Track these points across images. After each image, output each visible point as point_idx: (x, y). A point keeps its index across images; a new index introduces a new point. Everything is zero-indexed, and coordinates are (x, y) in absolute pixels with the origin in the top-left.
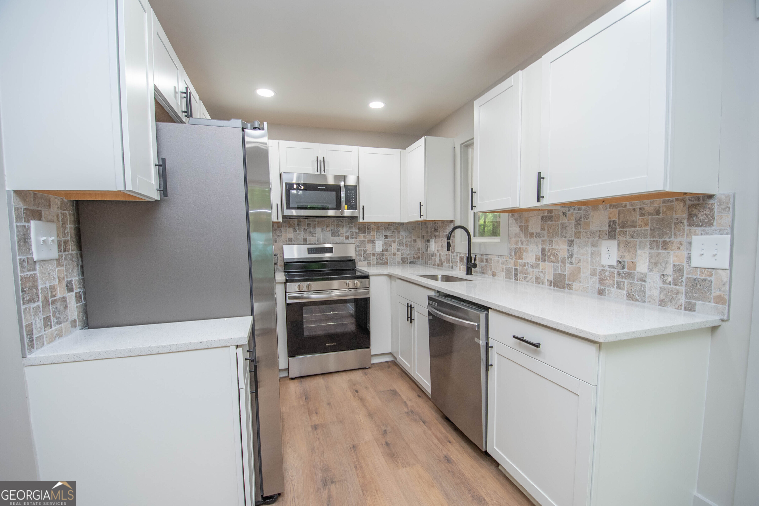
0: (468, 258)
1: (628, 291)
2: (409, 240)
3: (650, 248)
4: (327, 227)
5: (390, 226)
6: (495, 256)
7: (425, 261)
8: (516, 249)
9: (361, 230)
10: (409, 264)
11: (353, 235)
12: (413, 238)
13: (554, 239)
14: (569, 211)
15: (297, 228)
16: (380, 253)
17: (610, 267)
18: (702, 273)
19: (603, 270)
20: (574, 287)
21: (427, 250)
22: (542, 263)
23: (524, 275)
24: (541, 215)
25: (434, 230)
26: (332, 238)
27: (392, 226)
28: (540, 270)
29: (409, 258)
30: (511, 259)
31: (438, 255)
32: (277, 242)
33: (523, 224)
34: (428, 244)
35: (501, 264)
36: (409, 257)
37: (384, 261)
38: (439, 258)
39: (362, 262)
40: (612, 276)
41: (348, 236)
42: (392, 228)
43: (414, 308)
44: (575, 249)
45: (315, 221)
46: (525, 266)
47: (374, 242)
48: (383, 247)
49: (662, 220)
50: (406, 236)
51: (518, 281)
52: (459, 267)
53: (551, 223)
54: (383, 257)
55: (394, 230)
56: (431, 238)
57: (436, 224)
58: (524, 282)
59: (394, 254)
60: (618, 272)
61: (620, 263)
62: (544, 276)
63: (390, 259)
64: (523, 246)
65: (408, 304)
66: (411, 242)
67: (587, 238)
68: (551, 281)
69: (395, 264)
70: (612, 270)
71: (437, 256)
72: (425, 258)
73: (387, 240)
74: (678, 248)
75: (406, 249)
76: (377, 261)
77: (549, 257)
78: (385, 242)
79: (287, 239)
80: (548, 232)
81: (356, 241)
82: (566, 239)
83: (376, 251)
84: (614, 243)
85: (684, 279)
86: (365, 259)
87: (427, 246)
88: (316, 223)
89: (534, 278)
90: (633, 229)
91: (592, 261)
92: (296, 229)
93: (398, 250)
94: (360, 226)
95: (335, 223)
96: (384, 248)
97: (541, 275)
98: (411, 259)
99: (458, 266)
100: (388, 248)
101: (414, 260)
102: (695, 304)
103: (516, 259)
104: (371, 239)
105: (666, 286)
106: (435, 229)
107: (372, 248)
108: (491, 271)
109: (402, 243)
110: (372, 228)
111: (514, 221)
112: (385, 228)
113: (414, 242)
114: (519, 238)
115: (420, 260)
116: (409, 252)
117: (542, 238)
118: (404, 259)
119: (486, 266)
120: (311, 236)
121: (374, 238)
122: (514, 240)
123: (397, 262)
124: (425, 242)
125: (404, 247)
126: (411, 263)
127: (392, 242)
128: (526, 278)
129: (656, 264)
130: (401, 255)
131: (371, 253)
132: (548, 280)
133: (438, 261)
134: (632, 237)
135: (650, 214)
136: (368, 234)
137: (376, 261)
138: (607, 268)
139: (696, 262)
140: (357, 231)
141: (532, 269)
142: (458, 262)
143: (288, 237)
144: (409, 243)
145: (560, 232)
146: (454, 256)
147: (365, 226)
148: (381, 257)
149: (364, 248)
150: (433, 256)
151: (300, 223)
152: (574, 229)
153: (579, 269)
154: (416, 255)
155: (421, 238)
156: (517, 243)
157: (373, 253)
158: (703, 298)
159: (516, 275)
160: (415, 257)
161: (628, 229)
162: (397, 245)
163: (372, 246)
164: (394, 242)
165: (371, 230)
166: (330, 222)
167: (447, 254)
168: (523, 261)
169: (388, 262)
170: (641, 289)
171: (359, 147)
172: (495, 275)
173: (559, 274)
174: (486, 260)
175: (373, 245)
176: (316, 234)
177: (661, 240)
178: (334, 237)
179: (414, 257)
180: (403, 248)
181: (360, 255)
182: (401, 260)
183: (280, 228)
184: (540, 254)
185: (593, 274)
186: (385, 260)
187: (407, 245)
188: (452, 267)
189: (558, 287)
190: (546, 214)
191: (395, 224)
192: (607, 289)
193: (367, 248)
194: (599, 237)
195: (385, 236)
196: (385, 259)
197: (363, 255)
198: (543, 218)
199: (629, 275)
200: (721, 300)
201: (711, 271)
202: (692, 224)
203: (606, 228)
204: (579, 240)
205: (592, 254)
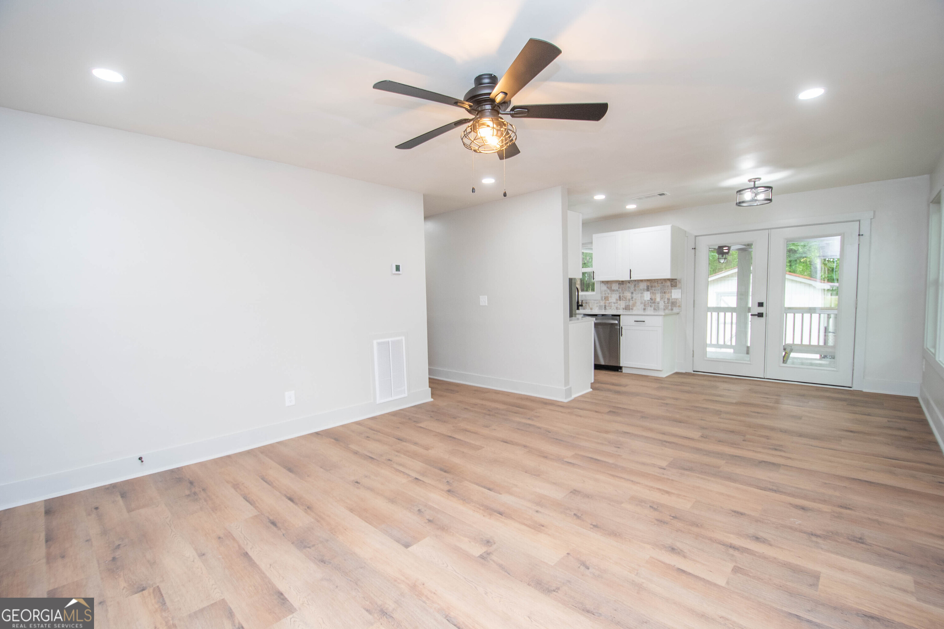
1: (654, 307)
3: (661, 294)
6: (592, 301)
8: (605, 296)
13: (625, 292)
14: (632, 281)
18: (674, 300)
20: (634, 309)
22: (619, 301)
28: (618, 304)
30: (602, 301)
33: (609, 287)
35: (596, 304)
40: (648, 303)
44: (634, 295)
46: (610, 303)
49: (664, 285)
51: (607, 310)
53: (623, 286)
60: (650, 302)
61: (651, 299)
64: (609, 295)
67: (639, 291)
70: (648, 301)
74: (668, 293)
77: (622, 299)
80: (622, 290)
82: (630, 292)
84: (649, 293)
85: (670, 302)
89: (615, 308)
90: (655, 288)
91: (641, 299)
97: (619, 306)
102: (673, 309)
103: (605, 301)
105: (665, 304)
108: (589, 307)
111: (604, 285)
114: (607, 292)
117: (619, 292)
119: (586, 305)
122: (603, 292)
128: (611, 308)
129: (662, 298)
132: (622, 308)
134: (655, 290)
135: (660, 284)
138: (646, 301)
139: (673, 297)
141: (614, 305)
145: (627, 290)
152: (633, 288)
153: (636, 302)
158: (675, 306)
159: (606, 307)
161: (653, 289)
168: (609, 301)
170: (658, 306)
172: (592, 309)
173: (627, 305)
174: (586, 303)
177: (663, 291)
184: (618, 298)
185: (642, 303)
189: (627, 310)
190: (620, 282)
192: (647, 307)
194: (643, 291)
198: (619, 284)
199: (654, 302)
200: (679, 306)
201: (677, 299)
202: (672, 287)
203: (646, 288)
204: (635, 292)
205: (641, 297)
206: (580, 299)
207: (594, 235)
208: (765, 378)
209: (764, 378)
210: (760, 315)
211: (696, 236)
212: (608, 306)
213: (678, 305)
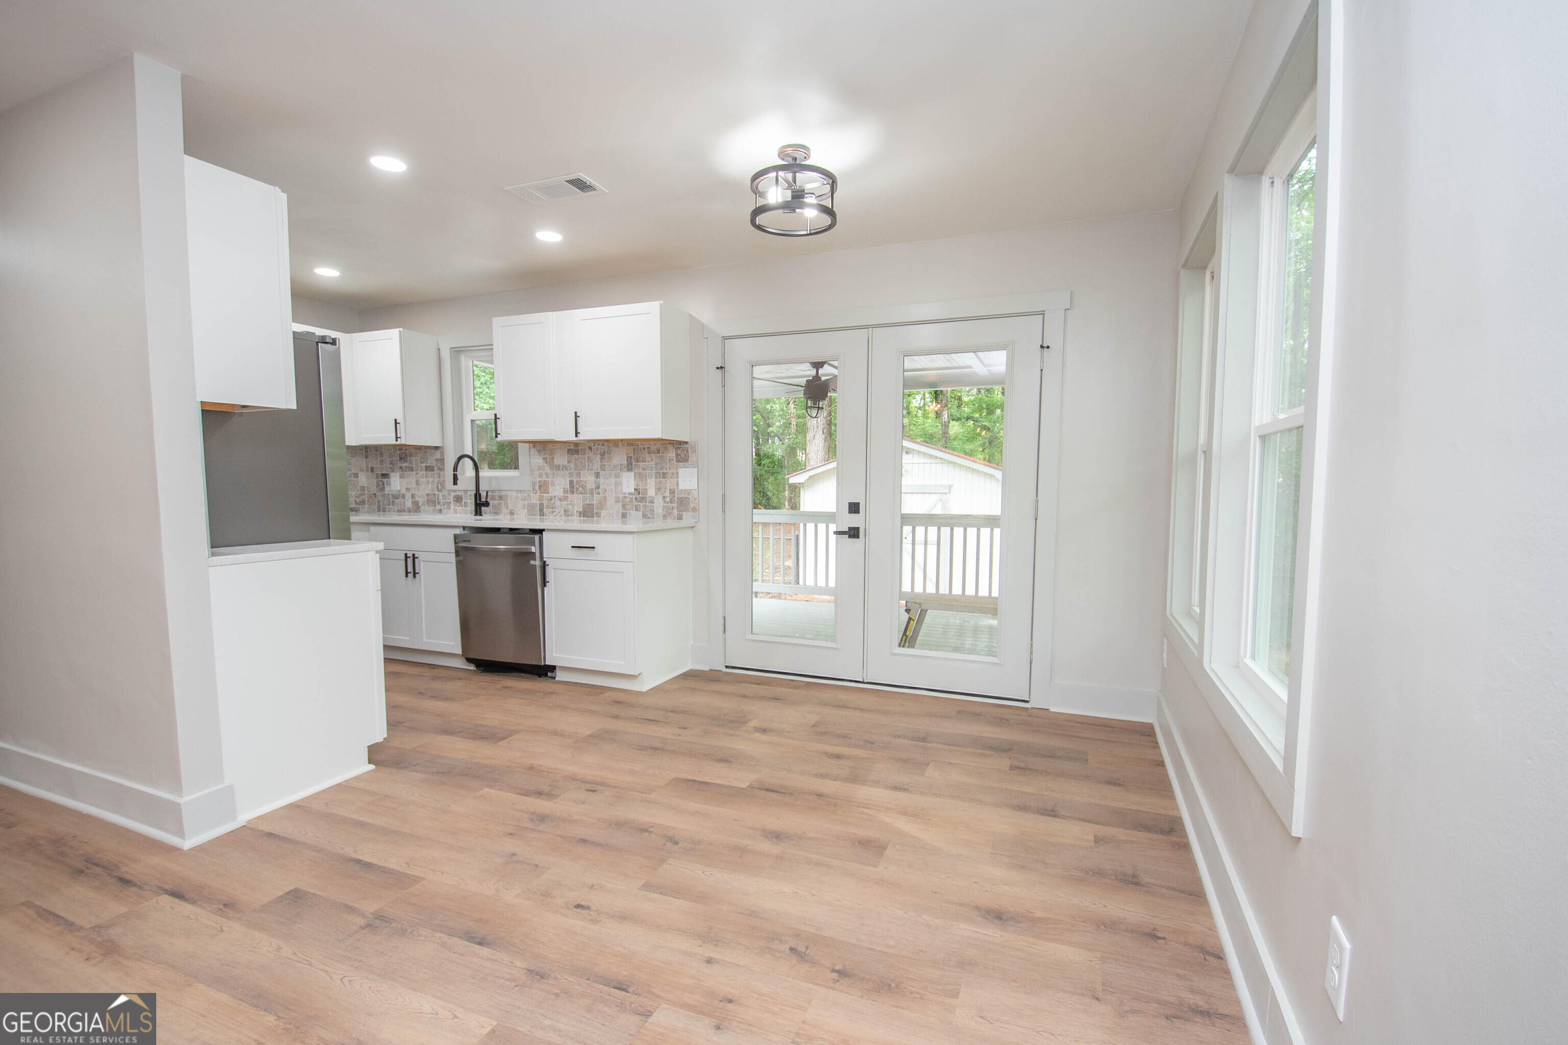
0: (476, 495)
1: (643, 512)
3: (656, 478)
6: (513, 492)
12: (353, 471)
13: (581, 472)
14: (594, 446)
17: (630, 494)
18: (685, 493)
19: (625, 497)
20: (602, 514)
21: (383, 489)
22: (571, 495)
23: (551, 510)
24: (568, 448)
25: (398, 459)
28: (569, 502)
30: (535, 493)
31: (408, 495)
33: (548, 456)
34: (385, 480)
35: (522, 500)
38: (411, 500)
40: (631, 502)
43: (417, 558)
44: (602, 480)
46: (552, 500)
49: (662, 457)
51: (544, 517)
52: (454, 509)
53: (577, 456)
56: (393, 471)
57: (403, 451)
58: (552, 517)
60: (635, 497)
61: (637, 490)
62: (573, 508)
64: (549, 479)
65: (406, 554)
67: (611, 470)
68: (580, 511)
70: (632, 496)
71: (406, 498)
72: (379, 502)
74: (672, 477)
77: (577, 489)
80: (576, 465)
82: (593, 472)
84: (632, 474)
85: (676, 499)
87: (381, 483)
89: (563, 511)
90: (644, 463)
91: (616, 490)
97: (570, 507)
99: (452, 507)
102: (682, 515)
103: (541, 493)
105: (666, 504)
106: (401, 459)
108: (507, 509)
111: (537, 452)
113: (354, 477)
114: (544, 470)
117: (569, 471)
119: (499, 504)
122: (537, 472)
124: (377, 477)
128: (553, 512)
129: (659, 489)
132: (577, 511)
133: (409, 504)
134: (644, 469)
135: (654, 453)
138: (627, 495)
139: (681, 487)
141: (559, 503)
142: (452, 503)
145: (587, 465)
146: (443, 496)
150: (397, 499)
152: (599, 463)
153: (605, 497)
155: (367, 471)
156: (541, 476)
158: (686, 510)
159: (541, 510)
160: (358, 501)
161: (640, 463)
167: (428, 493)
168: (550, 495)
170: (651, 509)
172: (514, 514)
173: (588, 504)
174: (499, 498)
177: (662, 472)
179: (355, 501)
184: (568, 487)
185: (617, 501)
188: (440, 511)
189: (587, 516)
190: (572, 448)
192: (628, 512)
194: (621, 470)
198: (569, 450)
199: (643, 499)
200: (695, 510)
201: (689, 492)
202: (678, 461)
203: (625, 462)
204: (604, 473)
205: (616, 484)
206: (483, 487)
207: (494, 319)
208: (865, 681)
209: (863, 682)
210: (854, 533)
211: (725, 338)
212: (548, 507)
213: (692, 505)
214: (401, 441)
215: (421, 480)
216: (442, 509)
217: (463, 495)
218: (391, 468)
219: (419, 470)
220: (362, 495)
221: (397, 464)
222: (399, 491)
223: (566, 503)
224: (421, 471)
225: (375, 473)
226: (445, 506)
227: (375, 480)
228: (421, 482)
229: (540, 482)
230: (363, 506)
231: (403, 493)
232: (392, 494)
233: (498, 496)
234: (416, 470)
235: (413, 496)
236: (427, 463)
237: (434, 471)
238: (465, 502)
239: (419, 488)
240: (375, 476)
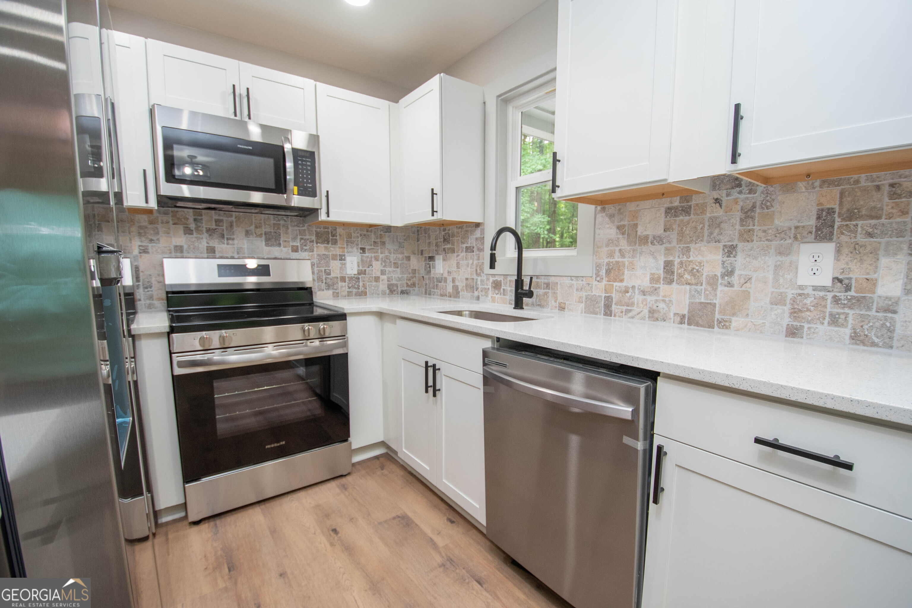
0: (517, 281)
1: (854, 329)
2: (400, 256)
4: (256, 227)
5: (369, 233)
6: (565, 278)
7: (426, 290)
9: (320, 237)
10: (400, 294)
11: (305, 246)
12: (405, 255)
13: (692, 246)
14: (728, 195)
15: (192, 226)
16: (354, 277)
17: (816, 288)
19: (800, 295)
20: (733, 324)
21: (429, 272)
22: (665, 286)
23: (625, 308)
24: (666, 205)
25: (442, 240)
26: (268, 248)
27: (373, 234)
28: (661, 298)
29: (400, 285)
30: (598, 281)
31: (450, 279)
32: (148, 253)
33: (626, 223)
34: (431, 263)
35: (577, 290)
36: (399, 283)
37: (360, 290)
38: (452, 284)
39: (323, 292)
40: (820, 303)
41: (298, 246)
42: (373, 236)
43: (439, 369)
44: (740, 260)
45: (231, 216)
46: (628, 292)
47: (343, 257)
48: (358, 266)
50: (394, 250)
51: (612, 318)
52: (492, 297)
53: (687, 218)
54: (359, 283)
55: (376, 240)
56: (438, 254)
57: (447, 232)
58: (625, 319)
59: (377, 279)
60: (834, 297)
61: (840, 281)
62: (669, 307)
63: (370, 286)
64: (626, 260)
65: (427, 363)
66: (403, 259)
67: (767, 240)
68: (684, 316)
69: (378, 294)
70: (822, 294)
71: (448, 281)
72: (426, 284)
73: (364, 255)
75: (395, 271)
76: (349, 290)
77: (681, 276)
78: (361, 258)
79: (172, 247)
80: (681, 234)
81: (312, 255)
82: (721, 245)
83: (346, 274)
84: (829, 248)
86: (329, 287)
87: (428, 266)
88: (233, 219)
89: (646, 311)
90: (874, 221)
91: (776, 280)
92: (191, 229)
93: (383, 273)
94: (318, 230)
95: (272, 222)
96: (361, 268)
97: (662, 305)
98: (403, 287)
99: (490, 295)
100: (367, 269)
101: (408, 288)
103: (609, 281)
104: (338, 254)
106: (445, 240)
107: (341, 268)
108: (556, 301)
109: (388, 261)
110: (340, 235)
111: (607, 219)
112: (361, 235)
113: (406, 260)
114: (617, 246)
115: (416, 289)
116: (400, 276)
117: (667, 245)
118: (391, 287)
119: (546, 294)
120: (224, 243)
121: (343, 252)
122: (605, 250)
123: (380, 292)
124: (425, 260)
125: (391, 267)
126: (403, 292)
127: (373, 259)
128: (628, 311)
130: (388, 281)
131: (339, 276)
132: (675, 314)
133: (450, 289)
134: (871, 235)
136: (332, 244)
137: (347, 290)
138: (809, 291)
140: (314, 238)
141: (641, 298)
142: (490, 289)
143: (174, 244)
144: (400, 262)
145: (706, 233)
146: (482, 281)
147: (327, 230)
148: (355, 284)
149: (326, 268)
150: (440, 282)
151: (199, 218)
152: (738, 227)
153: (746, 293)
154: (410, 280)
155: (418, 255)
156: (611, 255)
157: (342, 277)
159: (608, 307)
160: (409, 284)
161: (861, 222)
162: (381, 264)
163: (340, 266)
164: (377, 259)
165: (338, 238)
166: (261, 220)
167: (467, 277)
168: (624, 284)
169: (366, 293)
170: (883, 325)
171: (318, 83)
172: (564, 308)
173: (701, 303)
174: (545, 286)
175: (342, 264)
176: (233, 239)
178: (270, 248)
179: (407, 283)
180: (390, 269)
181: (320, 279)
182: (387, 289)
183: (156, 226)
184: (661, 272)
185: (778, 301)
186: (363, 289)
187: (396, 265)
188: (478, 298)
189: (697, 325)
190: (676, 204)
191: (378, 231)
192: (806, 326)
193: (330, 268)
194: (795, 238)
195: (361, 249)
196: (362, 286)
197: (326, 279)
198: (669, 211)
199: (859, 302)
203: (812, 222)
204: (749, 245)
205: (778, 267)
206: (527, 271)
212: (619, 303)
214: (438, 216)
215: (461, 262)
216: (480, 296)
217: (502, 281)
218: (436, 250)
219: (460, 251)
220: (413, 278)
221: (441, 246)
222: (442, 274)
223: (654, 298)
224: (461, 252)
225: (424, 256)
226: (483, 293)
227: (424, 263)
228: (461, 265)
229: (608, 264)
230: (414, 288)
231: (445, 276)
232: (436, 277)
233: (544, 283)
234: (457, 252)
235: (453, 280)
236: (468, 244)
237: (473, 252)
238: (503, 289)
239: (459, 271)
240: (424, 259)
